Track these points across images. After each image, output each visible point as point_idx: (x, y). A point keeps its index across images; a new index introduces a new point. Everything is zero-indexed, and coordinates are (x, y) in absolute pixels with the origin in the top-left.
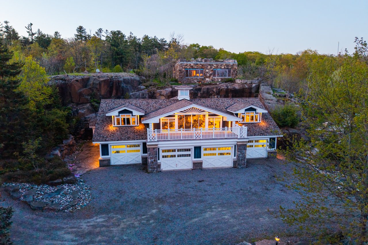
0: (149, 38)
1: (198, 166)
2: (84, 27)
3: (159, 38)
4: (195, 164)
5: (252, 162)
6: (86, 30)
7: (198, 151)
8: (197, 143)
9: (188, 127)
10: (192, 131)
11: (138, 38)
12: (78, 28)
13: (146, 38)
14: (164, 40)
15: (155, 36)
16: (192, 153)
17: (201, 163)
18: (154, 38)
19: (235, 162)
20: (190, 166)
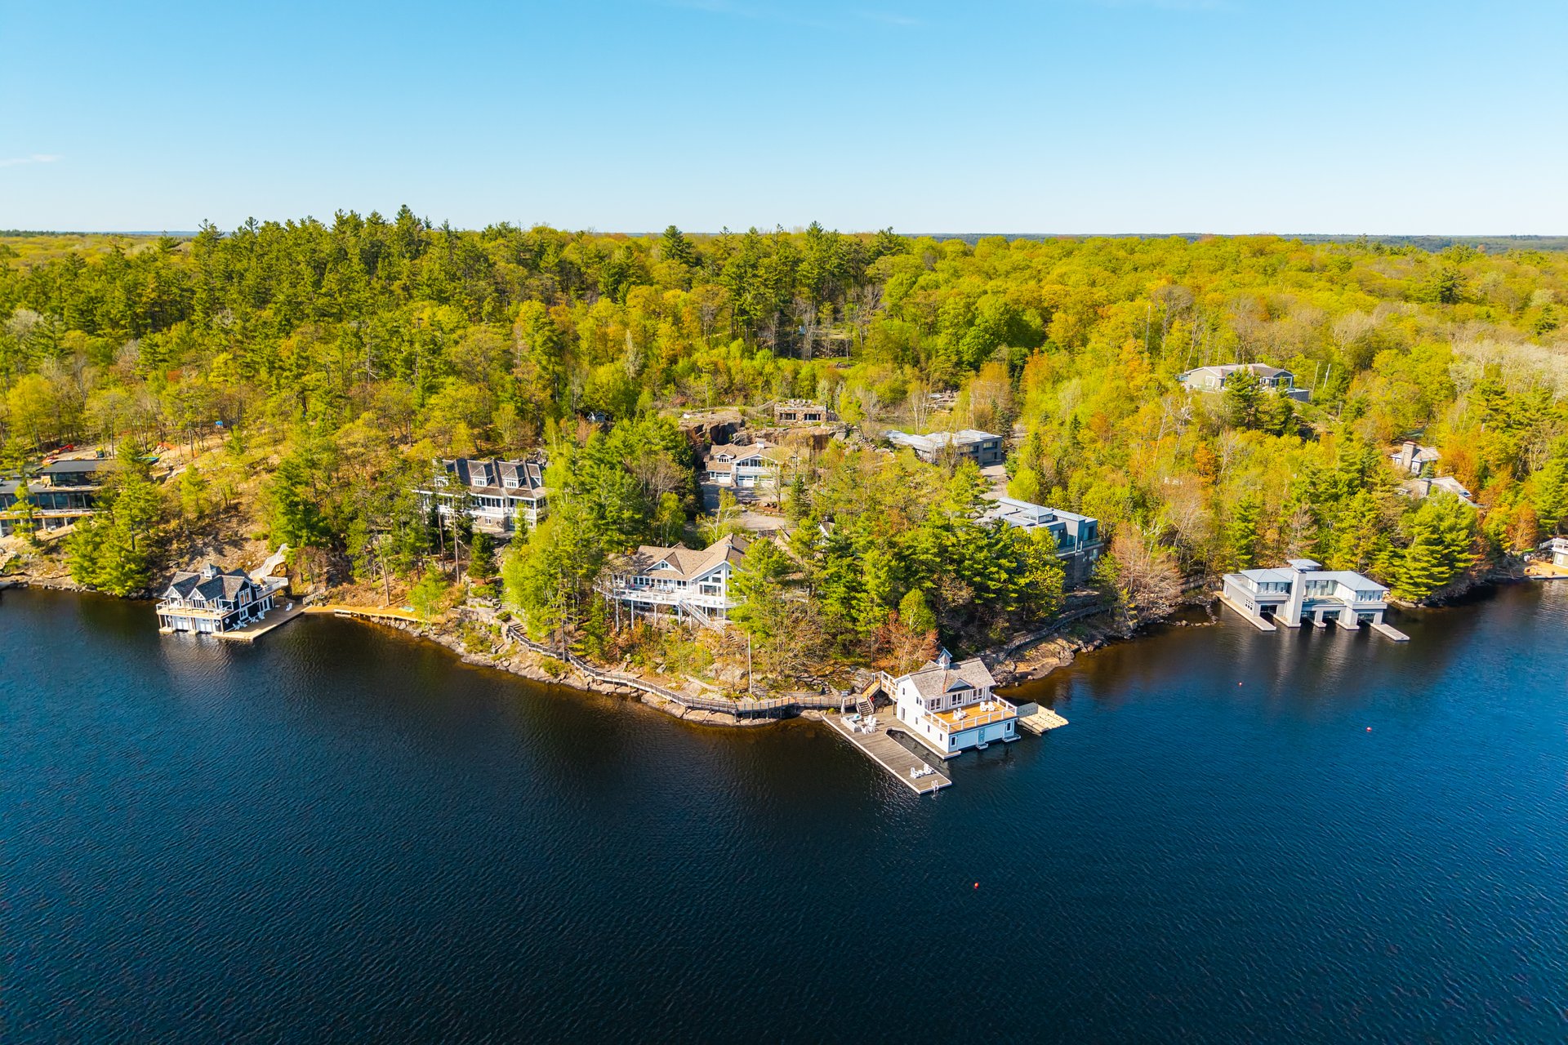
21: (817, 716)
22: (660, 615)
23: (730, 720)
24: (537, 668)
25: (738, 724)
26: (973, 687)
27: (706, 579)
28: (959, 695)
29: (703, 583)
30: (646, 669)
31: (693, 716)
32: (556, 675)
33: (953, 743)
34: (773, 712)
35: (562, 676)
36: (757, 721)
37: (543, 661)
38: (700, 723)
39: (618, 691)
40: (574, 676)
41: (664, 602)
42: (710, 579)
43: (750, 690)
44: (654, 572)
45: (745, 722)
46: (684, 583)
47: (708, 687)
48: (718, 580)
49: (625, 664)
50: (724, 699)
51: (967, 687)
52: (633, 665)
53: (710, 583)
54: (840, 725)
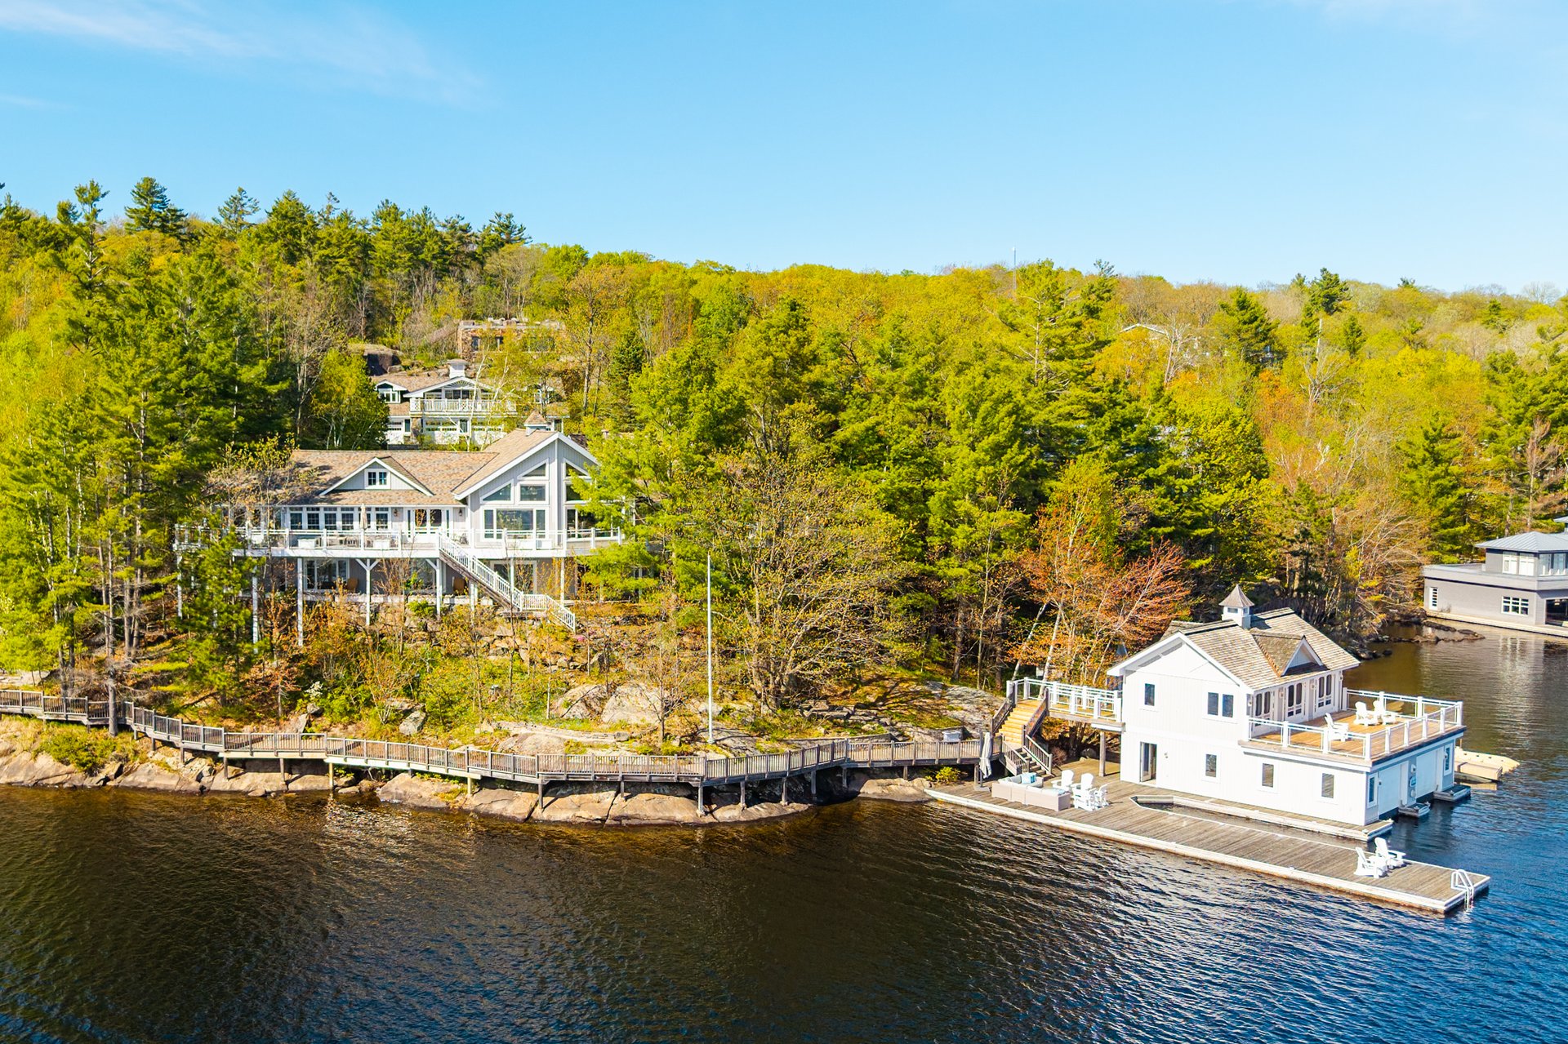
0: (403, 213)
2: (161, 182)
3: (441, 215)
6: (164, 193)
8: (464, 417)
11: (358, 219)
12: (139, 187)
13: (390, 213)
14: (462, 223)
18: (421, 213)
21: (911, 791)
22: (379, 599)
23: (681, 810)
24: (26, 756)
25: (709, 819)
26: (1324, 668)
27: (504, 494)
28: (1300, 685)
29: (495, 505)
30: (370, 722)
31: (564, 810)
32: (91, 769)
33: (1371, 799)
34: (796, 783)
35: (111, 769)
36: (761, 811)
37: (44, 738)
38: (599, 825)
39: (297, 786)
40: (149, 766)
41: (397, 554)
42: (516, 492)
43: (710, 737)
44: (344, 494)
45: (727, 813)
46: (437, 517)
47: (584, 739)
48: (538, 493)
49: (303, 719)
50: (643, 762)
51: (1311, 666)
52: (325, 721)
53: (515, 502)
54: (999, 802)
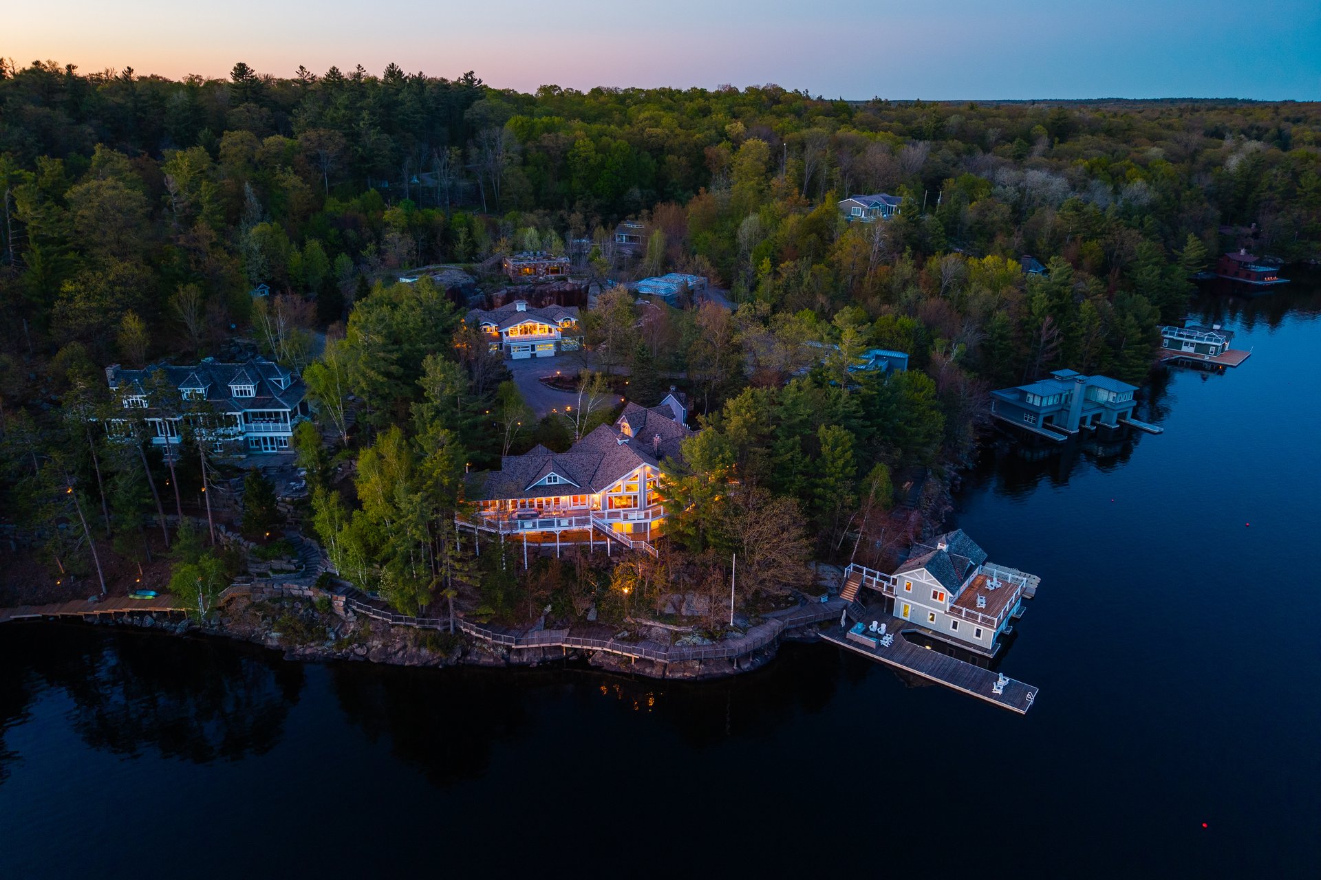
1: (534, 356)
4: (532, 355)
5: (564, 353)
7: (533, 348)
8: (533, 343)
9: (526, 333)
10: (528, 335)
15: (421, 73)
16: (530, 349)
17: (535, 354)
18: (417, 76)
19: (555, 353)
20: (529, 356)
21: (813, 635)
24: (415, 650)
27: (618, 489)
29: (613, 494)
31: (679, 672)
32: (448, 654)
34: (771, 645)
35: (459, 653)
36: (757, 660)
42: (623, 488)
43: (732, 622)
44: (537, 489)
45: (745, 666)
54: (849, 643)
